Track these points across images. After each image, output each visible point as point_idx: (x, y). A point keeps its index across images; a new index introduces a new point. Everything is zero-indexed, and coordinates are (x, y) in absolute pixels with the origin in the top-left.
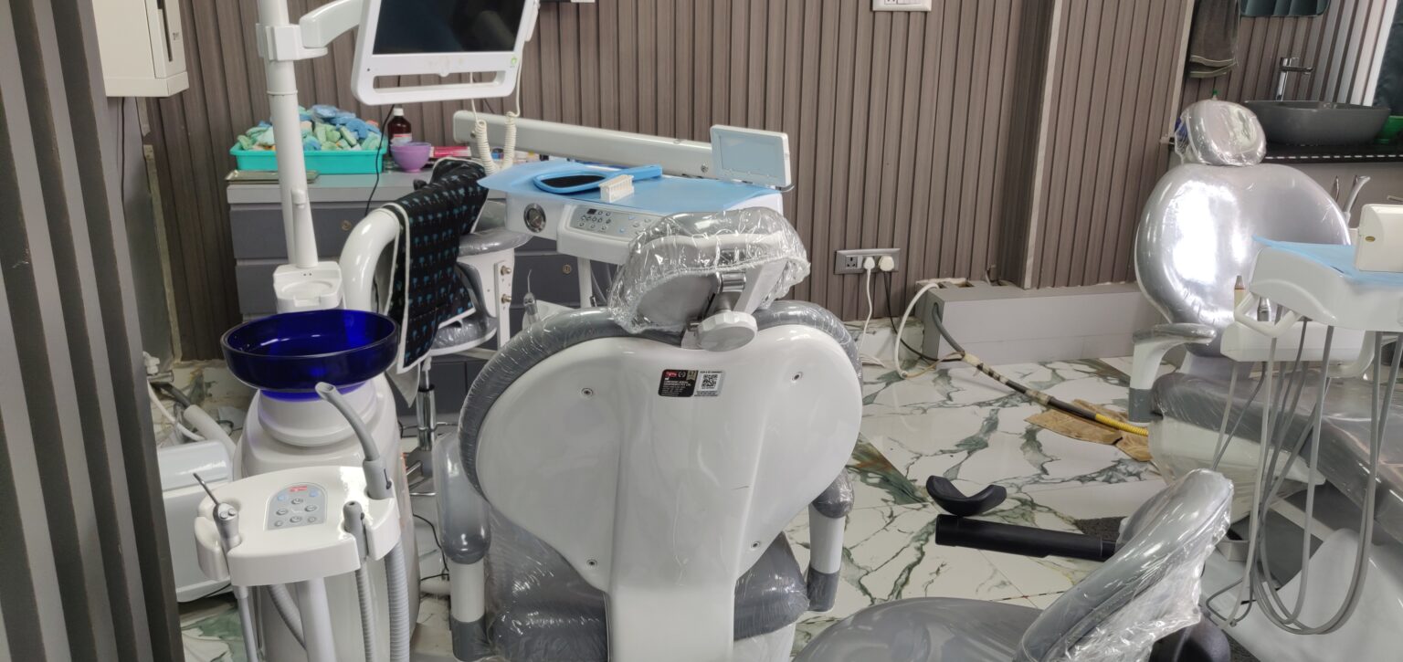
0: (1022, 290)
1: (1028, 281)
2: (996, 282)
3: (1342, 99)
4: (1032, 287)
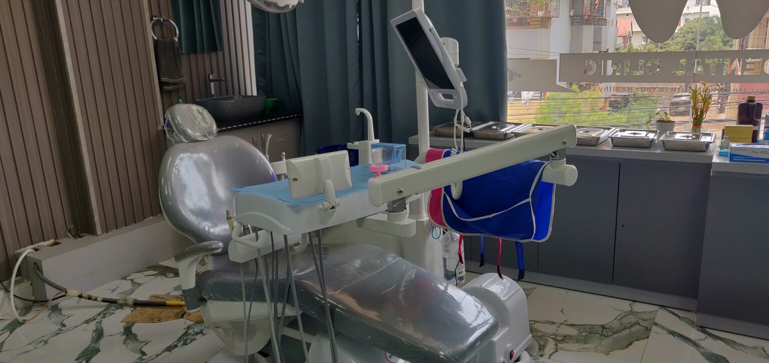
0: (97, 237)
1: (99, 230)
2: (77, 235)
3: (243, 93)
4: (103, 233)
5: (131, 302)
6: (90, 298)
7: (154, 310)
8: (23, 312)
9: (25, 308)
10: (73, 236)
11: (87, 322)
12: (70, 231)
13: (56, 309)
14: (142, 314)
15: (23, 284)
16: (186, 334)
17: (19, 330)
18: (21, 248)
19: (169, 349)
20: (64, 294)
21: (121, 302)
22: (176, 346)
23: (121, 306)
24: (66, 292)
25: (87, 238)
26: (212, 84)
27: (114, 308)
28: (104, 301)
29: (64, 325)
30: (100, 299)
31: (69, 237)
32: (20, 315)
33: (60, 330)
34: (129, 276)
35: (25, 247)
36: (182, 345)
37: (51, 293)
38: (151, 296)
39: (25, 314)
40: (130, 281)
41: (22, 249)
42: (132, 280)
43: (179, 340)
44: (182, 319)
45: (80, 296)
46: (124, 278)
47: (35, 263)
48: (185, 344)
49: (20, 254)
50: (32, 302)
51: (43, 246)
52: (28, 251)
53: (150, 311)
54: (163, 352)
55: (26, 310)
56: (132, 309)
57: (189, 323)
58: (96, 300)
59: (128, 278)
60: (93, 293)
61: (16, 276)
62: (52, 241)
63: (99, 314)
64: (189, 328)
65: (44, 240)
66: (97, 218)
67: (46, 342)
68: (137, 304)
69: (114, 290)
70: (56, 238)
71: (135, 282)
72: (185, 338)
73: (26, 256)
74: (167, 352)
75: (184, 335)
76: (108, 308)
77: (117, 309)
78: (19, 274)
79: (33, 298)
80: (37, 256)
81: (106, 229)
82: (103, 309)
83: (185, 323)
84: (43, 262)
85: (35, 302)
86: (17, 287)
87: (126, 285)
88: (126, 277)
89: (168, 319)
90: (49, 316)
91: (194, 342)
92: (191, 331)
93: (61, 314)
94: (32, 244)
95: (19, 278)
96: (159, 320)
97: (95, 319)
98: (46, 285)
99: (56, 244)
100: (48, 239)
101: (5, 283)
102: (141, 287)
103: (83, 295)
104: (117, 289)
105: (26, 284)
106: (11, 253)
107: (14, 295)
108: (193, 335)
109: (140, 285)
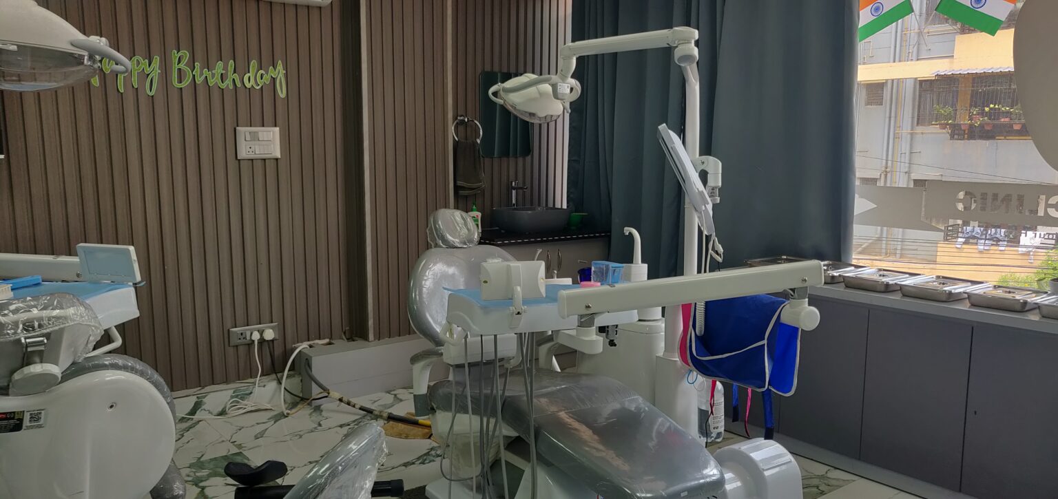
0: (367, 342)
1: (371, 336)
2: (350, 339)
3: (551, 205)
4: (375, 340)
5: (385, 415)
6: (349, 404)
7: (406, 426)
8: (291, 407)
9: (292, 403)
10: (348, 339)
11: (341, 426)
12: (345, 333)
13: (318, 409)
14: (393, 428)
15: (294, 378)
16: (427, 454)
17: (283, 421)
18: (298, 342)
19: (406, 465)
20: (326, 394)
21: (376, 413)
22: (413, 463)
23: (377, 417)
24: (329, 393)
25: (360, 342)
26: (514, 192)
27: (369, 418)
28: (362, 409)
29: (320, 425)
30: (358, 406)
31: (343, 339)
32: (286, 409)
33: (315, 428)
34: (394, 390)
35: (302, 342)
36: (420, 463)
37: (316, 391)
38: (407, 413)
39: (291, 409)
40: (393, 396)
41: (298, 344)
42: (395, 395)
43: (418, 459)
44: (428, 440)
45: (341, 400)
46: (389, 392)
47: (307, 359)
48: (423, 463)
49: (296, 348)
50: (300, 399)
51: (318, 344)
52: (303, 346)
53: (401, 426)
54: (400, 466)
55: (294, 405)
56: (386, 422)
57: (435, 445)
58: (354, 406)
59: (392, 393)
60: (353, 401)
61: (289, 370)
62: (327, 341)
63: (354, 421)
64: (432, 449)
65: (320, 339)
66: (371, 322)
67: (301, 437)
68: (391, 418)
69: (375, 402)
70: (331, 338)
71: (398, 399)
72: (425, 457)
73: (300, 351)
74: (404, 467)
75: (425, 455)
76: (364, 416)
77: (372, 419)
78: (292, 368)
79: (301, 395)
80: (309, 352)
81: (379, 337)
82: (359, 417)
83: (430, 444)
84: (313, 358)
85: (303, 399)
86: (289, 380)
87: (389, 399)
88: (391, 391)
89: (415, 437)
90: (310, 414)
91: (432, 463)
92: (433, 452)
93: (321, 415)
94: (309, 341)
95: (291, 373)
96: (407, 437)
97: (349, 425)
98: (313, 383)
99: (330, 344)
100: (324, 339)
101: (279, 375)
102: (402, 403)
103: (344, 399)
104: (379, 400)
105: (297, 380)
106: (288, 347)
107: (285, 388)
108: (434, 456)
109: (401, 400)
